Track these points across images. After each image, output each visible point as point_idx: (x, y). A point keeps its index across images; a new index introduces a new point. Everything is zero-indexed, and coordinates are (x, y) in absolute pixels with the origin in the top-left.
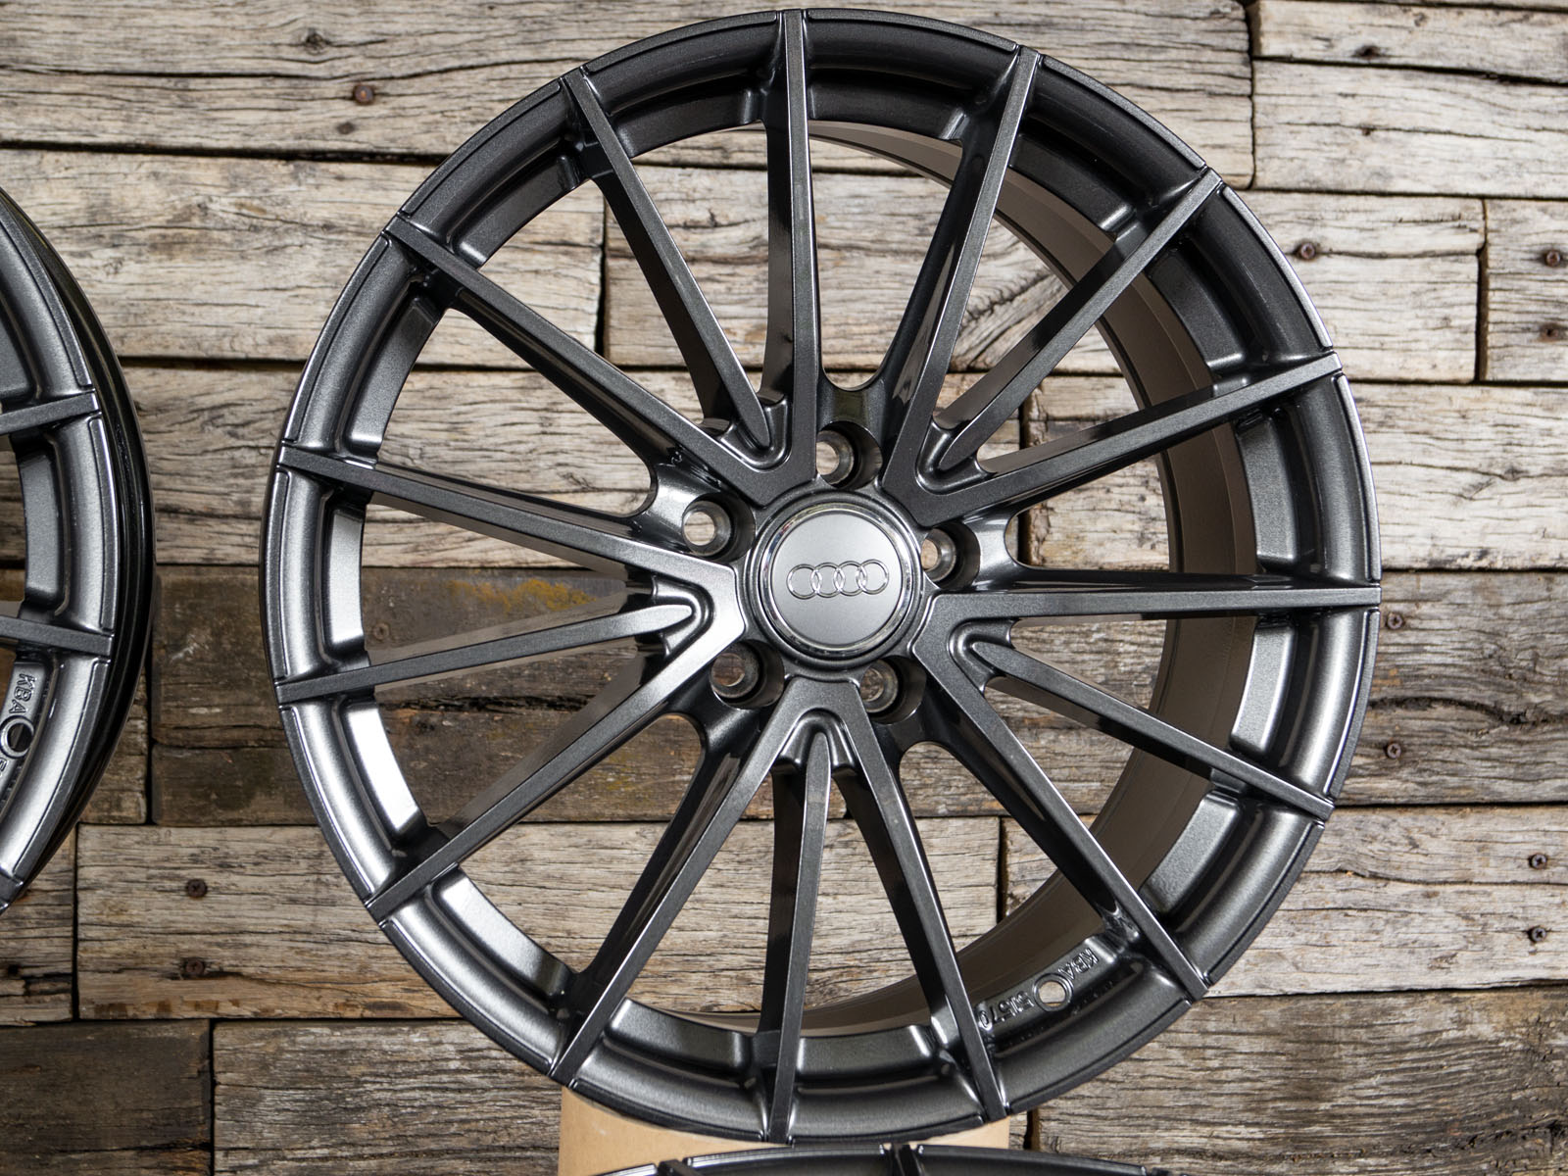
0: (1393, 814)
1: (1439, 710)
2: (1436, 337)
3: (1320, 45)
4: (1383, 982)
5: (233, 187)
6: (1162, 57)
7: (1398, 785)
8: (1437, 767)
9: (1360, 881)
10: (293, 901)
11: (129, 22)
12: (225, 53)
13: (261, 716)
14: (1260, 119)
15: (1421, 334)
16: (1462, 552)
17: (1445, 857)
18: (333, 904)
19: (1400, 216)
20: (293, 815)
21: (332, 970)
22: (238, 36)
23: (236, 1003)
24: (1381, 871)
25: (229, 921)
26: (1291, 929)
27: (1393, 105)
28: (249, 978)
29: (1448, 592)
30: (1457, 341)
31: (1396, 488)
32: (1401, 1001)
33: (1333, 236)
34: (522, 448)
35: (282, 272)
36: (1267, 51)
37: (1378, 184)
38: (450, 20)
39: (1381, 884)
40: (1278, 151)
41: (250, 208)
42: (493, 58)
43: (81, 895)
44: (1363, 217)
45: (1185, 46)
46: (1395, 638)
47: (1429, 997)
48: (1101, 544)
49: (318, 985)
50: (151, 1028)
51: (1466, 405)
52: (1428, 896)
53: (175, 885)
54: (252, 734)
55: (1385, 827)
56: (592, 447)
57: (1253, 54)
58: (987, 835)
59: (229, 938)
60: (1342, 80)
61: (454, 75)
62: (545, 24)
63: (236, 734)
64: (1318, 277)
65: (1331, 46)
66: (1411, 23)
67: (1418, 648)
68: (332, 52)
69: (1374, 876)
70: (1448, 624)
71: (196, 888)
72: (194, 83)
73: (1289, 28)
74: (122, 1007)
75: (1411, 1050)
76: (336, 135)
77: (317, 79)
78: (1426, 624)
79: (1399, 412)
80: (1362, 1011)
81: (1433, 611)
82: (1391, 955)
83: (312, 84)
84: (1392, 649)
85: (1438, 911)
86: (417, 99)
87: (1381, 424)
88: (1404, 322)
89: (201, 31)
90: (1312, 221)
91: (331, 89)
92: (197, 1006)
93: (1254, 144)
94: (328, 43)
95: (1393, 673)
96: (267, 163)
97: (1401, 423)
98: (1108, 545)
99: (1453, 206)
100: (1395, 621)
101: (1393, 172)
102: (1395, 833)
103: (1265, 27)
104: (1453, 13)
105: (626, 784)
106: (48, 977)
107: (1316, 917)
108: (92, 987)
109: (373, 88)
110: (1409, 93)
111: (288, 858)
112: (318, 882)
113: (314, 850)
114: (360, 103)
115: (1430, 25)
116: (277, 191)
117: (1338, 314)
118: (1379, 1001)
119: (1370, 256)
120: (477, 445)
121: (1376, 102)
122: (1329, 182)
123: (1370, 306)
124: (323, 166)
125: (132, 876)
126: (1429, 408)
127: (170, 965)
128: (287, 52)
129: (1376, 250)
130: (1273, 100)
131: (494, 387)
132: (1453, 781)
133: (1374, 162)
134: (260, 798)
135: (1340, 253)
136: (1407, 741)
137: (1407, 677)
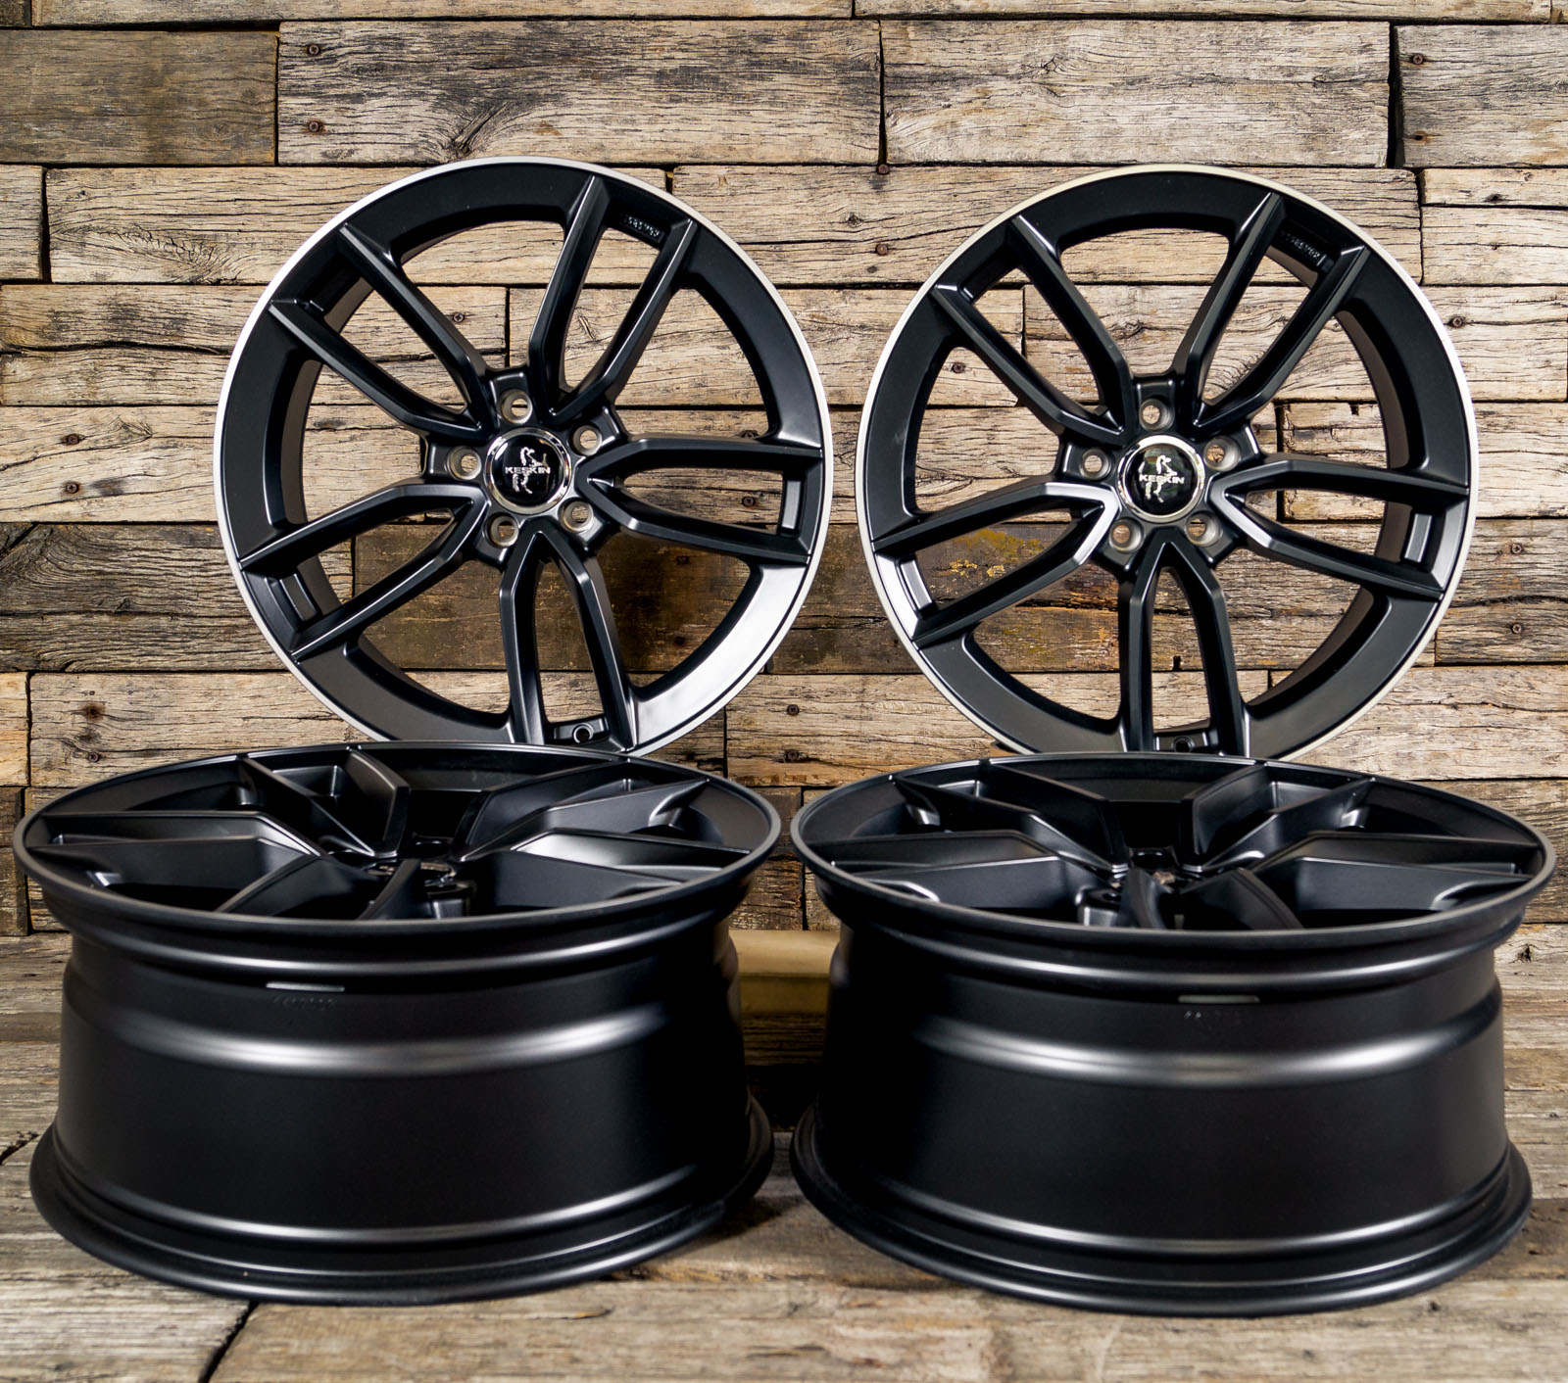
0: (1517, 668)
1: (1547, 604)
2: (1542, 373)
3: (1463, 195)
4: (1513, 773)
5: (808, 306)
6: (1363, 207)
7: (1520, 650)
8: (1545, 639)
9: (1496, 710)
10: (848, 717)
11: (748, 213)
12: (803, 229)
13: (828, 610)
14: (1426, 242)
15: (1531, 371)
16: (1561, 505)
17: (1552, 695)
18: (871, 719)
19: (1517, 299)
20: (847, 667)
21: (871, 758)
22: (810, 218)
23: (816, 777)
24: (1510, 704)
25: (811, 729)
26: (1453, 739)
27: (1511, 230)
28: (823, 762)
29: (1552, 531)
30: (1555, 375)
31: (1516, 467)
32: (1524, 784)
33: (1473, 312)
34: (976, 452)
35: (837, 354)
36: (1428, 201)
37: (1502, 280)
38: (931, 204)
39: (1510, 711)
40: (1437, 261)
41: (818, 317)
42: (957, 225)
43: (728, 714)
44: (1493, 300)
45: (1377, 200)
46: (1517, 559)
47: (1542, 782)
48: (1328, 504)
49: (862, 767)
50: (769, 790)
51: (1562, 414)
52: (1540, 719)
53: (781, 708)
54: (824, 620)
55: (1512, 676)
56: (1018, 451)
57: (1421, 203)
58: (1260, 681)
59: (812, 739)
60: (1479, 216)
61: (934, 236)
62: (987, 204)
63: (814, 620)
64: (1464, 338)
65: (1471, 196)
66: (1522, 179)
67: (1533, 565)
68: (864, 226)
69: (1506, 707)
70: (1552, 551)
71: (793, 710)
72: (785, 247)
73: (1444, 186)
74: (751, 778)
75: (1531, 814)
76: (867, 273)
77: (855, 241)
78: (1537, 551)
79: (1518, 420)
80: (1498, 790)
81: (1541, 543)
82: (1517, 755)
83: (852, 244)
84: (1515, 566)
85: (1547, 728)
86: (913, 251)
87: (1507, 427)
88: (1522, 363)
89: (789, 217)
90: (1460, 303)
91: (863, 247)
92: (794, 778)
93: (1422, 258)
94: (861, 220)
95: (1516, 580)
96: (827, 291)
97: (1519, 426)
98: (1333, 504)
99: (1552, 291)
100: (1517, 549)
101: (1511, 271)
102: (1519, 680)
103: (1428, 186)
104: (1550, 171)
105: (1042, 650)
106: (709, 761)
107: (1468, 732)
108: (736, 765)
109: (887, 245)
110: (1522, 223)
111: (845, 693)
112: (862, 706)
113: (859, 688)
114: (880, 255)
115: (1534, 180)
116: (833, 307)
117: (1478, 360)
118: (1510, 784)
119: (1498, 324)
120: (950, 451)
121: (1500, 229)
122: (1471, 279)
123: (1497, 355)
124: (860, 292)
125: (757, 703)
126: (1537, 417)
127: (779, 754)
128: (837, 227)
129: (1502, 320)
130: (1434, 230)
131: (960, 417)
132: (1556, 648)
133: (1500, 266)
134: (828, 657)
135: (1478, 323)
136: (1525, 623)
137: (1525, 584)
